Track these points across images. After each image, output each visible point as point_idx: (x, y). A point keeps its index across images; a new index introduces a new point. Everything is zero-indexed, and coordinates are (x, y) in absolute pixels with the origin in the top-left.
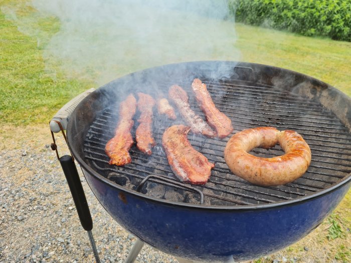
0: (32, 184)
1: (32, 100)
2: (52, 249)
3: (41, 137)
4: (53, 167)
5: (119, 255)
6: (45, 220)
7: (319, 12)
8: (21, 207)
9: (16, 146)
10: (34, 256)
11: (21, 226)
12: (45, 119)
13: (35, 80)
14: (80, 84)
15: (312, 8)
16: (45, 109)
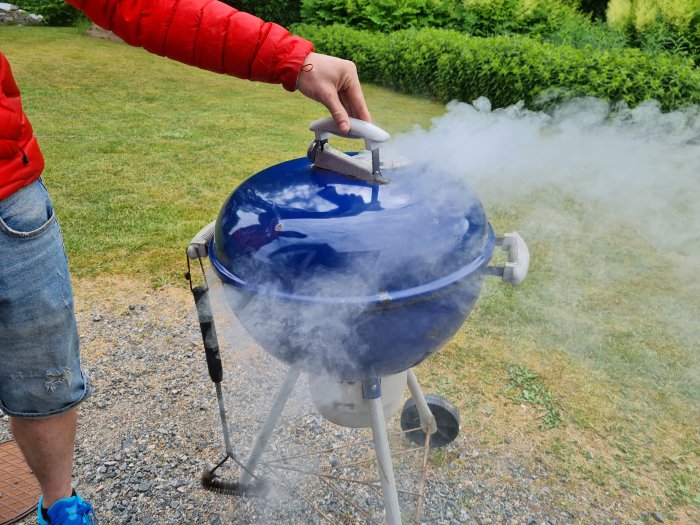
0: (114, 361)
1: (101, 238)
2: (151, 442)
3: (120, 294)
4: (143, 337)
5: (247, 448)
6: (137, 407)
7: (596, 90)
8: (101, 391)
9: (81, 307)
10: (127, 450)
11: (103, 414)
12: (124, 267)
13: (102, 205)
14: (179, 212)
15: (584, 83)
16: (123, 252)
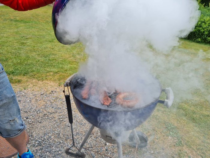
0: (45, 108)
1: (46, 69)
2: (52, 135)
3: (49, 87)
4: (54, 101)
5: (80, 141)
6: (50, 123)
7: (204, 29)
8: (40, 117)
9: (38, 90)
10: (45, 137)
11: (40, 125)
12: (51, 78)
13: (47, 58)
14: (69, 62)
15: (200, 27)
16: (52, 73)
